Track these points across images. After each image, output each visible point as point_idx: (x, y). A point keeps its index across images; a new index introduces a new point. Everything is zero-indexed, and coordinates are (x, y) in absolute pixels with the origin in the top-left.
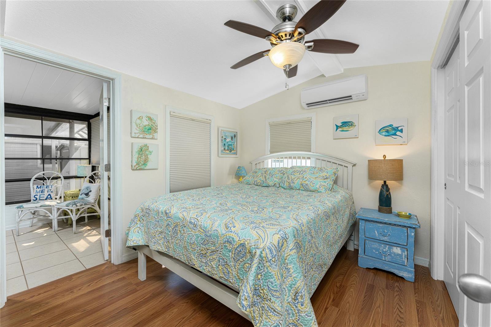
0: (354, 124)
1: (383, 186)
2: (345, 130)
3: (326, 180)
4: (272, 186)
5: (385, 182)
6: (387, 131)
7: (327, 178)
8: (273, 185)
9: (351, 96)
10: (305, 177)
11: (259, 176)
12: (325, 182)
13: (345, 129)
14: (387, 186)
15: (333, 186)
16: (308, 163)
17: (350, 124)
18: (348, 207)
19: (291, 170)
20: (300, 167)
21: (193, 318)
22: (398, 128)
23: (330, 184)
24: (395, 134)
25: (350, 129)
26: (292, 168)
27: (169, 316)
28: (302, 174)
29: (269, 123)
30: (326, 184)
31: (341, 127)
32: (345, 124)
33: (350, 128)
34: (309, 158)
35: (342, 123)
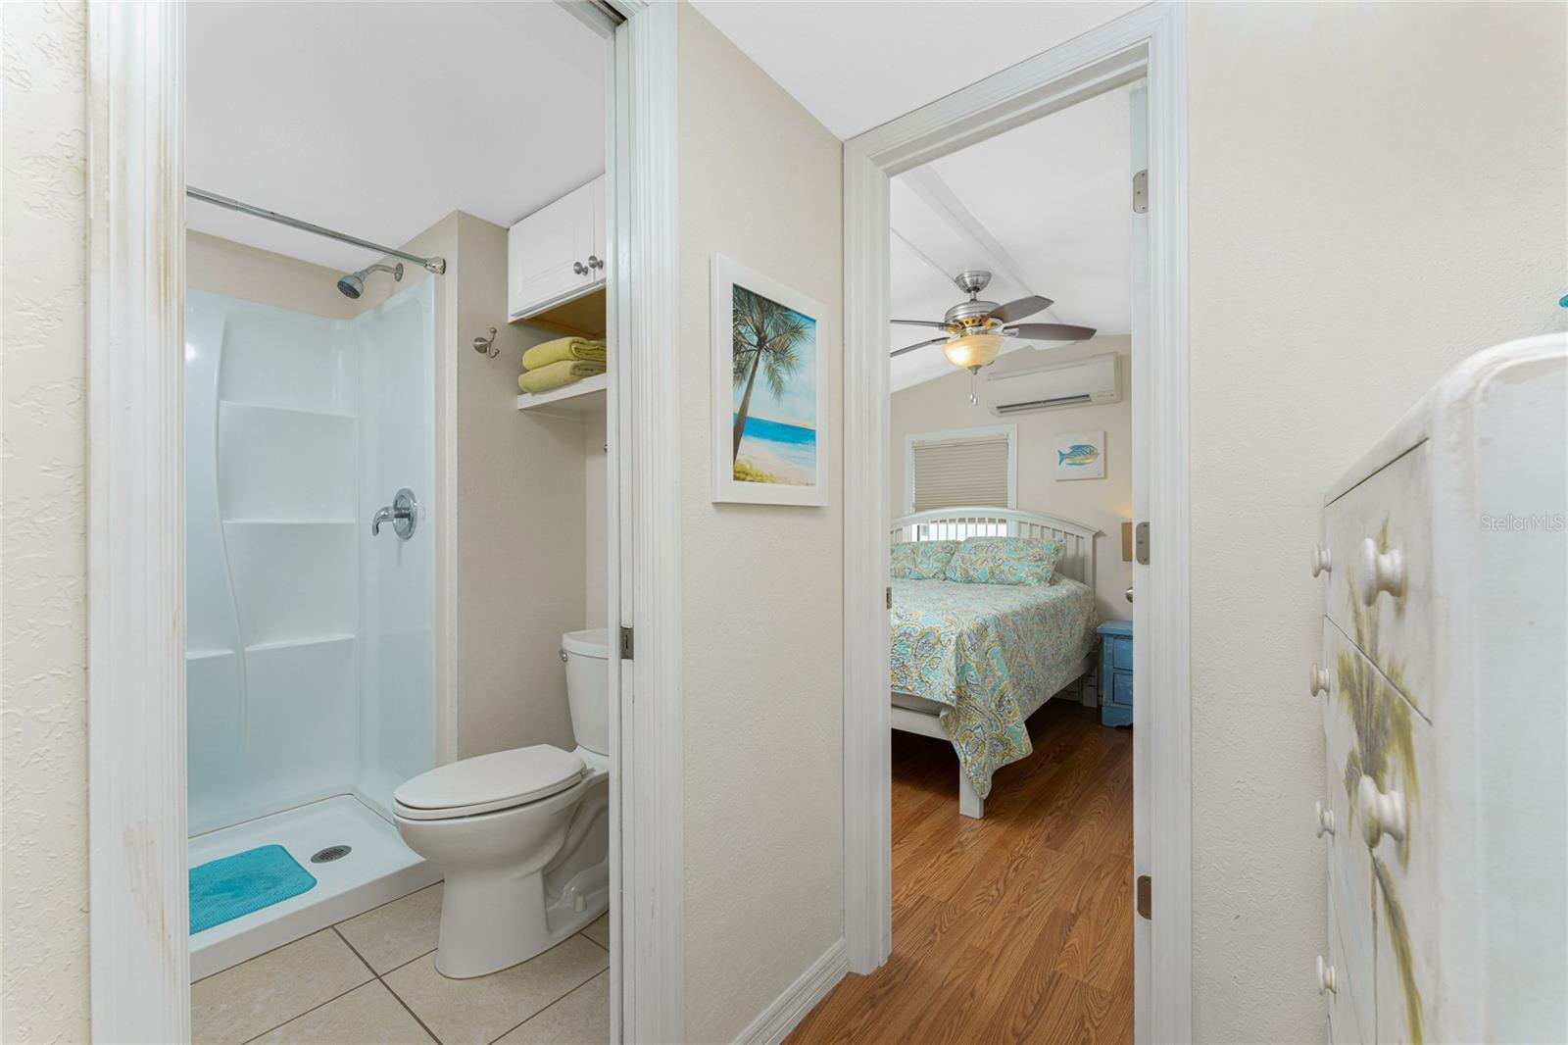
0: (1096, 451)
2: (1078, 462)
3: (1039, 563)
4: (929, 578)
7: (1041, 560)
8: (931, 575)
9: (1088, 396)
10: (997, 558)
11: (901, 558)
12: (1038, 566)
13: (1078, 459)
15: (1053, 575)
16: (1002, 531)
17: (1088, 450)
18: (1082, 613)
19: (969, 546)
20: (986, 539)
23: (1048, 571)
25: (1087, 461)
26: (969, 540)
28: (992, 551)
29: (913, 443)
30: (1039, 570)
31: (1068, 456)
32: (1079, 450)
33: (1086, 459)
34: (1003, 521)
35: (1071, 448)
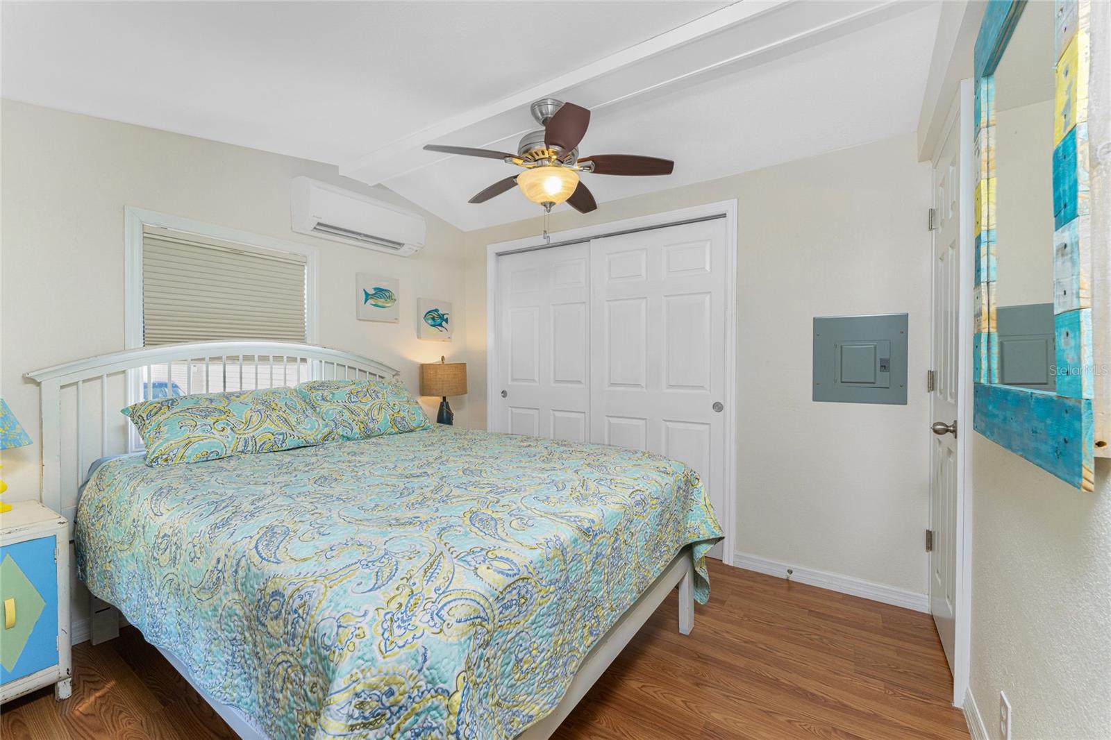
0: (393, 297)
1: (442, 405)
2: (380, 304)
5: (444, 398)
6: (433, 319)
13: (380, 302)
14: (447, 403)
21: (717, 683)
22: (443, 315)
24: (441, 325)
25: (387, 305)
27: (739, 722)
31: (373, 296)
32: (380, 293)
33: (387, 303)
34: (304, 360)
35: (375, 289)
